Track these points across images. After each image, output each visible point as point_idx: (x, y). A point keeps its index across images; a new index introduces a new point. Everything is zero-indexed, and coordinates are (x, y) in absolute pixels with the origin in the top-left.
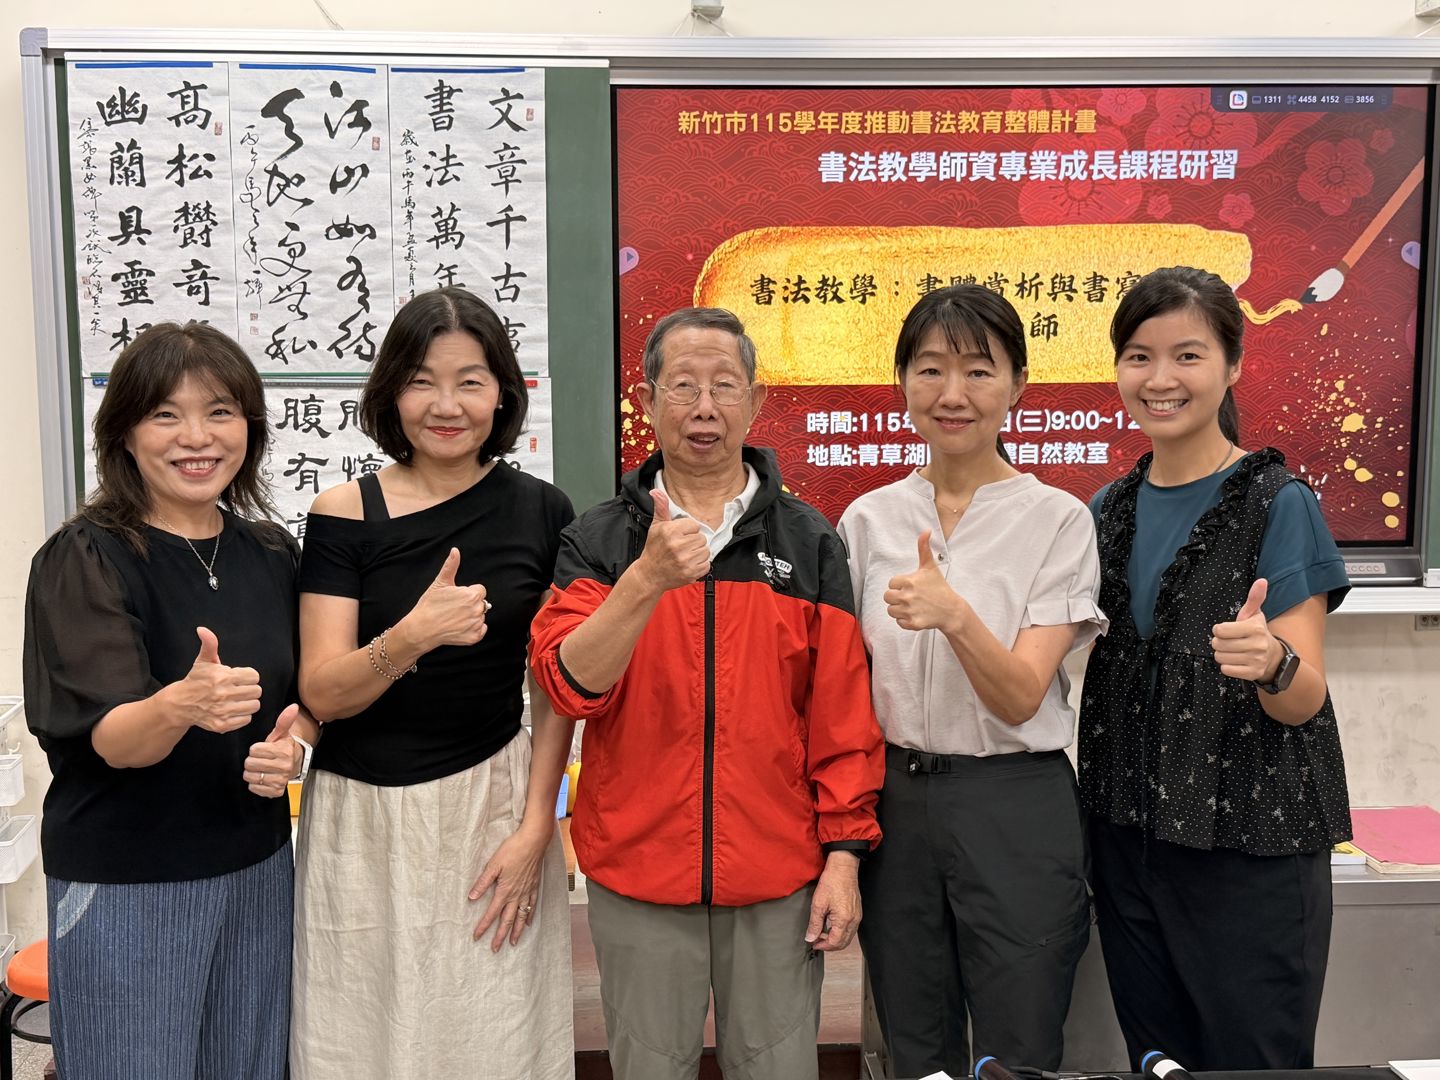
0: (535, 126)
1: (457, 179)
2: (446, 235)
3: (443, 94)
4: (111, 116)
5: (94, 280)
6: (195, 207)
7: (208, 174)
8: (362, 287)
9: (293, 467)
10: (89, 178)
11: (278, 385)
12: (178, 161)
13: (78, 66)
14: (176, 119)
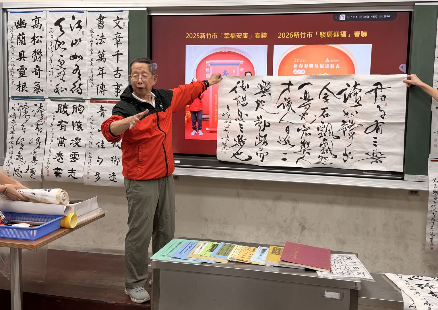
0: (125, 27)
1: (105, 43)
2: (101, 59)
3: (101, 18)
4: (18, 26)
5: (12, 70)
6: (38, 51)
7: (41, 42)
8: (79, 73)
9: (60, 124)
10: (12, 43)
11: (57, 100)
12: (34, 38)
13: (10, 13)
14: (33, 26)
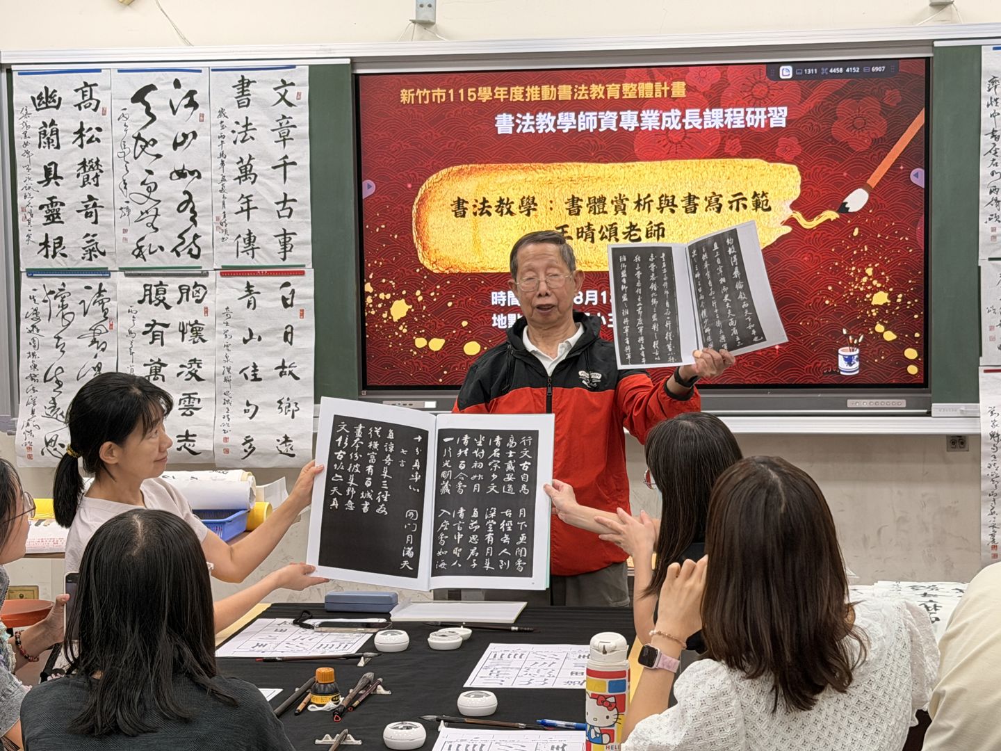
0: (302, 103)
1: (253, 138)
2: (246, 176)
3: (244, 84)
4: (39, 105)
5: (28, 209)
6: (90, 161)
7: (98, 140)
8: (192, 210)
9: (148, 329)
10: (26, 144)
11: (139, 275)
12: (80, 133)
13: (20, 74)
14: (79, 106)
